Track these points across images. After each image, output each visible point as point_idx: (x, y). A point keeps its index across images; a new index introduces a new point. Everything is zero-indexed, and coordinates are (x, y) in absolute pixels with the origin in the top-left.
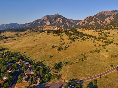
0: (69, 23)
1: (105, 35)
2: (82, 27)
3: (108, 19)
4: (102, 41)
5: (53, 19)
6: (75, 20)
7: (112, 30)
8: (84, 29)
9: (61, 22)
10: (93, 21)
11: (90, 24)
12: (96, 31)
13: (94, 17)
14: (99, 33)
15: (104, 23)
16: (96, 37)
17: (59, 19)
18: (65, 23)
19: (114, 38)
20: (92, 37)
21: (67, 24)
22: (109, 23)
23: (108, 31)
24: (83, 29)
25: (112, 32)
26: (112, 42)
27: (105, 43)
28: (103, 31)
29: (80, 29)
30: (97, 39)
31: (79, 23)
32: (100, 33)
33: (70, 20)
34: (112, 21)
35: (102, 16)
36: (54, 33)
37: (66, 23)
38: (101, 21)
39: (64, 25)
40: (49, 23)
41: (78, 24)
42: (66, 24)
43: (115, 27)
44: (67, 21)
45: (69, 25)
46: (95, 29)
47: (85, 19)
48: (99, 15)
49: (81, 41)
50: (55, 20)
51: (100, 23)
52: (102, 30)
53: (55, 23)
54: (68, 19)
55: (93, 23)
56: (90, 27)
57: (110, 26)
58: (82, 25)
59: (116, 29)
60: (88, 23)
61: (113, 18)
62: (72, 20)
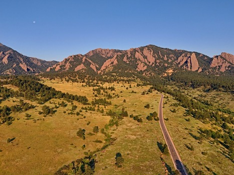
0: (27, 65)
1: (107, 92)
3: (107, 63)
4: (102, 112)
6: (45, 61)
7: (118, 83)
8: (62, 80)
9: (6, 63)
10: (82, 65)
11: (76, 70)
12: (89, 84)
13: (84, 58)
14: (94, 90)
15: (102, 69)
16: (86, 100)
18: (18, 64)
19: (125, 101)
20: (78, 99)
21: (24, 67)
22: (111, 70)
23: (111, 85)
24: (60, 80)
25: (118, 86)
26: (125, 114)
28: (101, 85)
29: (53, 81)
30: (89, 104)
31: (54, 66)
32: (96, 90)
33: (33, 59)
34: (115, 67)
35: (97, 57)
37: (21, 65)
38: (98, 66)
39: (15, 69)
41: (50, 68)
42: (20, 68)
43: (122, 78)
44: (22, 60)
45: (28, 70)
46: (86, 80)
47: (66, 59)
48: (93, 56)
51: (95, 70)
52: (99, 82)
54: (27, 58)
55: (83, 69)
56: (76, 75)
57: (113, 76)
58: (60, 70)
59: (123, 80)
60: (72, 69)
61: (116, 62)
62: (38, 60)
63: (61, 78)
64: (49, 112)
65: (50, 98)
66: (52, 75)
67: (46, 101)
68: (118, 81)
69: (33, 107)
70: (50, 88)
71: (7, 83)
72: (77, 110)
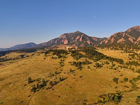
2: (105, 46)
5: (72, 38)
6: (100, 38)
8: (108, 49)
9: (81, 41)
10: (122, 39)
11: (118, 42)
12: (126, 51)
13: (124, 34)
14: (129, 55)
15: (138, 40)
16: (123, 61)
18: (86, 41)
21: (89, 42)
24: (107, 49)
28: (136, 52)
29: (103, 49)
30: (124, 64)
31: (104, 41)
32: (131, 55)
33: (93, 38)
35: (135, 32)
36: (54, 55)
37: (87, 41)
38: (134, 39)
39: (85, 44)
40: (67, 41)
41: (102, 42)
42: (87, 43)
44: (88, 39)
45: (91, 44)
46: (124, 49)
47: (112, 36)
48: (131, 32)
50: (74, 39)
51: (132, 41)
52: (135, 50)
53: (74, 41)
54: (90, 37)
55: (123, 41)
56: (117, 46)
58: (108, 43)
60: (115, 41)
62: (96, 38)
63: (108, 47)
64: (99, 66)
65: (100, 59)
66: (103, 46)
67: (98, 60)
69: (91, 63)
70: (100, 54)
71: (80, 51)
72: (115, 67)
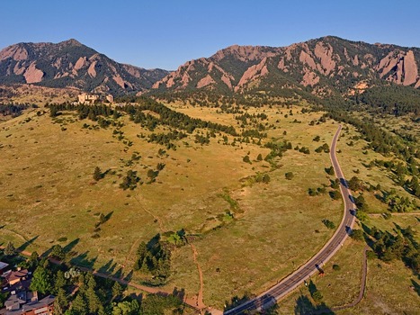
0: (123, 78)
1: (256, 122)
3: (250, 72)
4: (259, 144)
5: (54, 61)
7: (270, 107)
8: (185, 104)
9: (94, 75)
10: (209, 77)
11: (200, 85)
12: (225, 109)
13: (211, 64)
14: (236, 118)
15: (241, 83)
17: (80, 62)
18: (110, 78)
19: (285, 133)
20: (224, 129)
21: (119, 81)
22: (257, 86)
23: (260, 111)
24: (182, 103)
25: (272, 113)
27: (269, 151)
28: (245, 111)
29: (172, 104)
30: (239, 136)
31: (164, 80)
32: (240, 118)
33: (129, 67)
34: (263, 80)
35: (232, 61)
36: (82, 118)
37: (114, 78)
38: (233, 79)
39: (107, 84)
40: (40, 73)
41: (158, 83)
42: (114, 82)
43: (276, 99)
44: (114, 70)
45: (126, 86)
46: (221, 104)
47: (182, 67)
48: (224, 59)
49: (195, 145)
50: (65, 65)
51: (230, 86)
52: (241, 106)
53: (67, 74)
54: (121, 65)
55: (211, 84)
56: (204, 96)
57: (261, 95)
58: (174, 87)
59: (279, 103)
60: (193, 83)
61: (265, 71)
62: (136, 69)
63: (183, 100)
66: (170, 96)
68: (271, 104)
71: (145, 108)
